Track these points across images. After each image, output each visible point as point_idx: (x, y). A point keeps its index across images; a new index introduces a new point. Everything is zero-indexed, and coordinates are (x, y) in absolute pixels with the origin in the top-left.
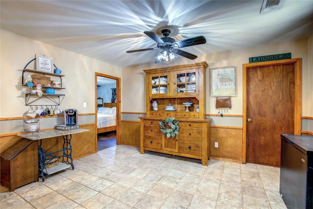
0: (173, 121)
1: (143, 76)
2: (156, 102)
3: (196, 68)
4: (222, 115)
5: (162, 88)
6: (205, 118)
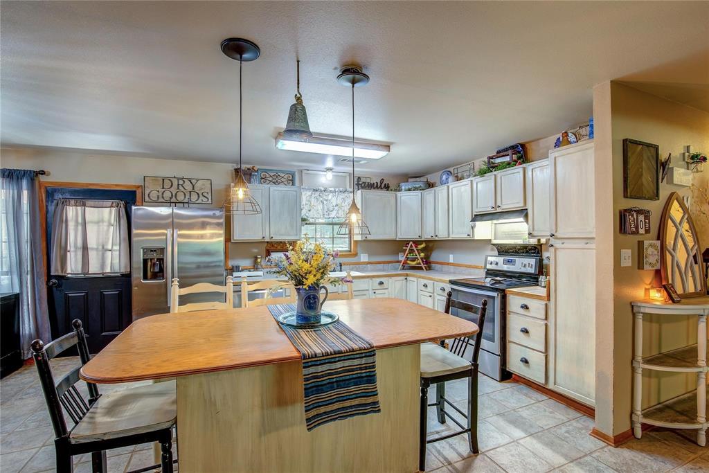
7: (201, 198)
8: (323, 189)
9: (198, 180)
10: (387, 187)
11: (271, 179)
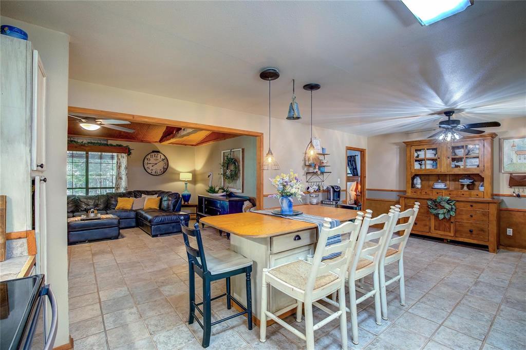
0: (448, 201)
1: (399, 147)
2: (419, 178)
3: (480, 140)
4: (518, 196)
5: (428, 162)
6: (493, 198)
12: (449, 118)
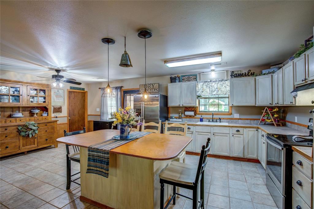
0: (34, 124)
4: (57, 117)
7: (156, 90)
8: (209, 81)
9: (155, 84)
10: (253, 74)
11: (186, 79)
12: (58, 74)
